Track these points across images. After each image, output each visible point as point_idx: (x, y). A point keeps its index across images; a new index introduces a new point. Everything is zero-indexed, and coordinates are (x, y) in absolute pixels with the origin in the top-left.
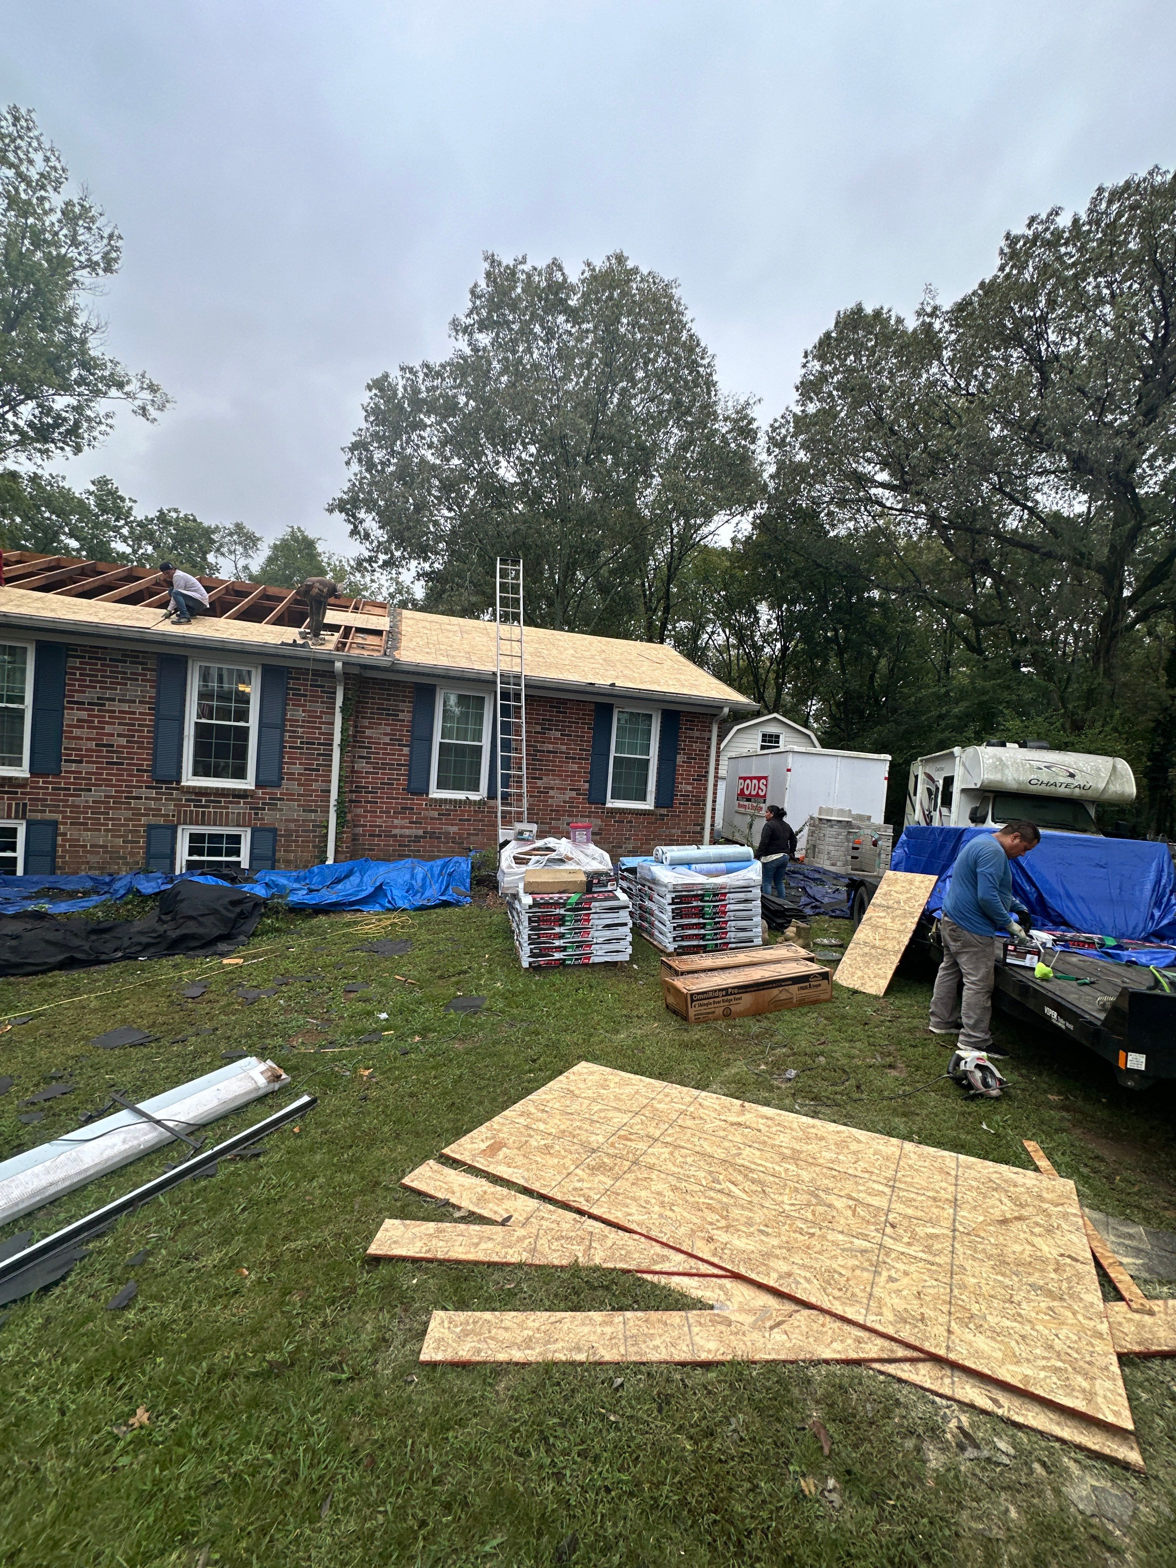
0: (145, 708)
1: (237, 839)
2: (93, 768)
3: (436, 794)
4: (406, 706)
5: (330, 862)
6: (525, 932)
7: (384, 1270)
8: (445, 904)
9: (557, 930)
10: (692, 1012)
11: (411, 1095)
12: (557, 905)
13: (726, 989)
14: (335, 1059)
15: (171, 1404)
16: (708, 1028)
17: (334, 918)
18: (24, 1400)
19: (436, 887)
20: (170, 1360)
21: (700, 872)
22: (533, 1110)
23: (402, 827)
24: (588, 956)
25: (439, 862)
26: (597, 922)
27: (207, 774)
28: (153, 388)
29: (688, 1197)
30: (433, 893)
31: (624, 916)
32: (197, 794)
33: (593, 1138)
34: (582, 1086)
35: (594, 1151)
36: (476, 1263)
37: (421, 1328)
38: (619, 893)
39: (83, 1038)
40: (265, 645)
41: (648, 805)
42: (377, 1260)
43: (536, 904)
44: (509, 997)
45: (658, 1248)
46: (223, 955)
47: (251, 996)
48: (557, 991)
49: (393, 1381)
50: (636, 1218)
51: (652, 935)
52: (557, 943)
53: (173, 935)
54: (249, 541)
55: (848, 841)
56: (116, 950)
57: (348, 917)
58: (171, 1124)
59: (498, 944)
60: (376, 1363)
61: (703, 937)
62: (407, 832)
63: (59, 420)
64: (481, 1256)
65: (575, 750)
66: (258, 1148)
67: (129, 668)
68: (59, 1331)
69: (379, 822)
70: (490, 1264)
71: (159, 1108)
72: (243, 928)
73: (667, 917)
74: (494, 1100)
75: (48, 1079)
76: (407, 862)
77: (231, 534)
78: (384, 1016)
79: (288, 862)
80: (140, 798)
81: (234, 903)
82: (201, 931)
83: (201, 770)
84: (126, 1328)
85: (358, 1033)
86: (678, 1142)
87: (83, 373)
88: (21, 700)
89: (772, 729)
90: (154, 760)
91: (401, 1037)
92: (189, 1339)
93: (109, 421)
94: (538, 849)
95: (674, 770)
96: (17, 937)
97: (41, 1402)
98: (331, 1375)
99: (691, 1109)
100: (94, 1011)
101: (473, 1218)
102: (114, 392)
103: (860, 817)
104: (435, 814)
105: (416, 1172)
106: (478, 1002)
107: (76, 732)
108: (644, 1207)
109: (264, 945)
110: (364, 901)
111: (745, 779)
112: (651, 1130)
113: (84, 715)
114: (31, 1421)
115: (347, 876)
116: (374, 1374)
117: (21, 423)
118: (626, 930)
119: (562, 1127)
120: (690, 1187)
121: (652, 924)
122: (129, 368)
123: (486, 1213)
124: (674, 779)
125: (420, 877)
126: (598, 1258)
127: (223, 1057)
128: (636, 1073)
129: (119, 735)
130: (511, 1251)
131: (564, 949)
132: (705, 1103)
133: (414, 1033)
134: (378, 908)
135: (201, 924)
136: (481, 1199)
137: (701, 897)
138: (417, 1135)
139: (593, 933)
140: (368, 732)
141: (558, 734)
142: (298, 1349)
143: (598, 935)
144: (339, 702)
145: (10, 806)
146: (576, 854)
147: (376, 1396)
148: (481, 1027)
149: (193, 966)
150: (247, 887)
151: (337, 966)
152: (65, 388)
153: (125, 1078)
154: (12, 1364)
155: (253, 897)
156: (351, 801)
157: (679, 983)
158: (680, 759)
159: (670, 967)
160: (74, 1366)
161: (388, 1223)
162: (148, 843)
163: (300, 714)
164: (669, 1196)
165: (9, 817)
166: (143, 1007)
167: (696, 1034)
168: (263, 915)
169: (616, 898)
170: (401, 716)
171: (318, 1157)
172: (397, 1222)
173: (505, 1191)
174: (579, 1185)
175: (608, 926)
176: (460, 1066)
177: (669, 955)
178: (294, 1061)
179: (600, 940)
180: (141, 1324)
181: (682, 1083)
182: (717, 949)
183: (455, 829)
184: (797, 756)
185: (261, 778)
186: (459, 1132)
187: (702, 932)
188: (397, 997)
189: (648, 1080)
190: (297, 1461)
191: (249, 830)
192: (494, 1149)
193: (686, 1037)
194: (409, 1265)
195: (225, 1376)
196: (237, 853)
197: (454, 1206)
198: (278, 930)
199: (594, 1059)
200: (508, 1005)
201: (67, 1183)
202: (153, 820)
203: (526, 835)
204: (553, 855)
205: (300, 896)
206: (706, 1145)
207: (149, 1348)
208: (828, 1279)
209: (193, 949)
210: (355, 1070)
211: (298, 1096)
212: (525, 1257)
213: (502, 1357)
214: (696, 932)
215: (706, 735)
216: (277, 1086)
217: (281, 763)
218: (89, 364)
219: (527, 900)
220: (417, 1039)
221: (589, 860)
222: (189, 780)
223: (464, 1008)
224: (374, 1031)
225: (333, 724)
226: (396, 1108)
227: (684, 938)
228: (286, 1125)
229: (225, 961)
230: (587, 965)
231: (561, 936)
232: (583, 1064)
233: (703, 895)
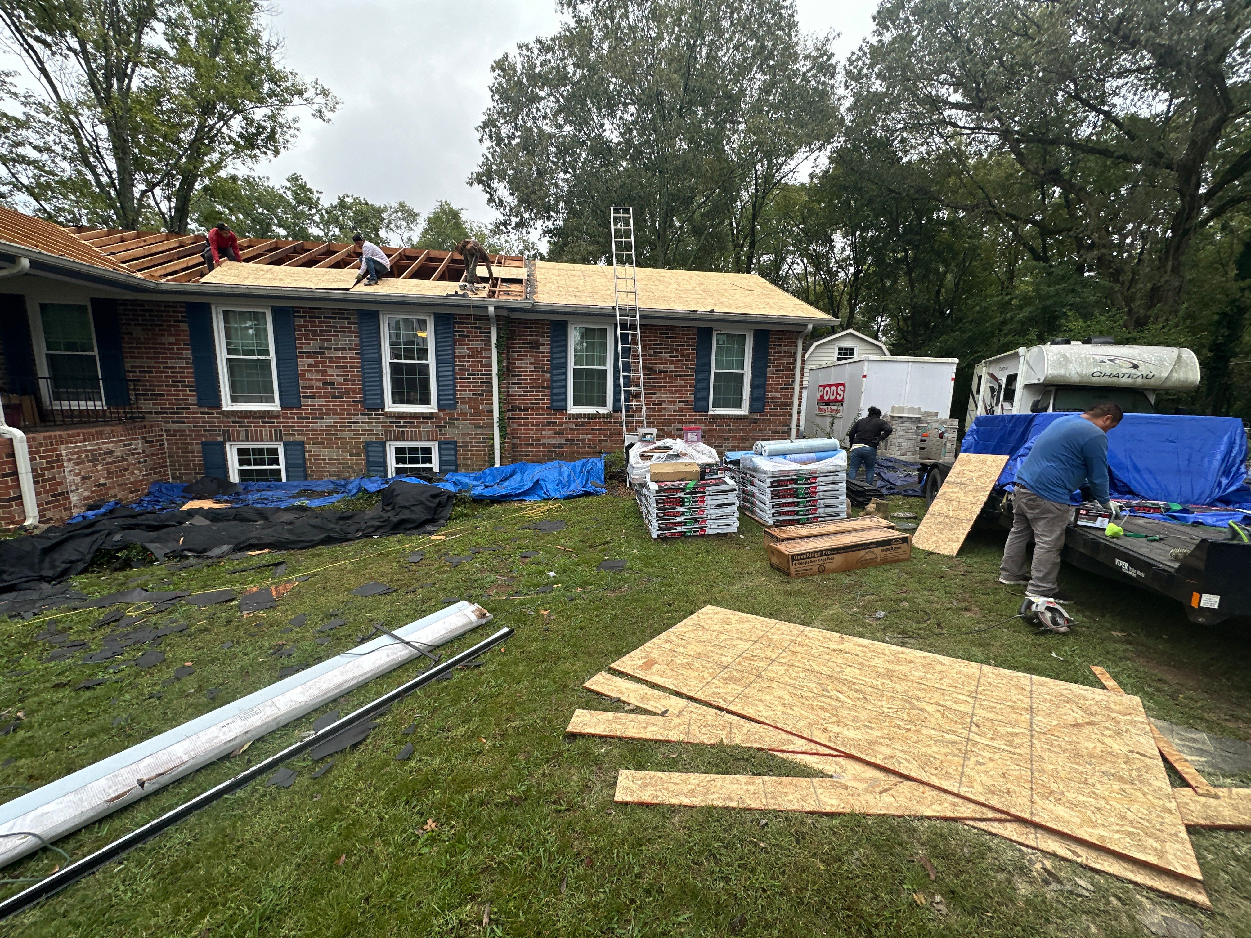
0: (352, 354)
1: (428, 451)
2: (322, 401)
3: (573, 409)
4: (545, 340)
5: (497, 465)
6: (654, 511)
7: (580, 742)
8: (587, 494)
9: (679, 509)
10: (793, 569)
11: (581, 628)
12: (678, 489)
13: (821, 551)
14: (522, 603)
15: (449, 819)
16: (807, 581)
17: (505, 506)
18: (355, 811)
19: (578, 481)
20: (444, 792)
21: (794, 461)
22: (674, 639)
23: (549, 437)
24: (704, 529)
25: (580, 463)
26: (710, 502)
27: (402, 402)
28: (325, 93)
29: (804, 701)
30: (576, 486)
31: (732, 497)
32: (397, 418)
33: (724, 658)
34: (710, 622)
35: (725, 667)
36: (647, 740)
37: (612, 780)
38: (727, 479)
39: (346, 590)
40: (434, 297)
41: (744, 411)
42: (573, 736)
43: (661, 490)
44: (645, 560)
45: (784, 735)
46: (431, 533)
47: (455, 560)
48: (682, 554)
49: (598, 812)
50: (764, 713)
51: (754, 513)
52: (679, 519)
53: (395, 519)
54: (411, 217)
55: (917, 434)
56: (357, 531)
57: (516, 505)
58: (417, 645)
59: (631, 522)
60: (583, 801)
61: (797, 513)
62: (553, 440)
63: (260, 129)
64: (649, 736)
65: (682, 368)
66: (477, 662)
67: (337, 323)
68: (369, 771)
69: (531, 433)
70: (656, 741)
71: (407, 635)
72: (442, 514)
73: (767, 497)
74: (643, 632)
75: (329, 616)
76: (556, 463)
77: (396, 212)
78: (552, 574)
79: (466, 466)
80: (358, 422)
81: (434, 496)
82: (413, 516)
83: (398, 399)
84: (411, 772)
85: (535, 586)
86: (791, 663)
87: (273, 86)
88: (267, 353)
89: (848, 343)
90: (364, 393)
91: (567, 589)
92: (453, 780)
93: (296, 125)
94: (658, 448)
95: (766, 381)
96: (291, 523)
97: (366, 812)
98: (554, 807)
99: (799, 639)
100: (350, 572)
101: (638, 710)
102: (296, 100)
103: (928, 414)
104: (573, 426)
105: (593, 679)
106: (620, 564)
107: (308, 375)
108: (770, 706)
109: (458, 526)
110: (526, 493)
111: (824, 386)
112: (769, 654)
113: (311, 361)
114: (361, 824)
115: (511, 476)
116: (583, 808)
117: (234, 135)
118: (734, 508)
119: (698, 651)
120: (804, 694)
121: (753, 504)
122: (306, 78)
123: (648, 708)
124: (765, 388)
125: (566, 474)
126: (738, 740)
127: (443, 602)
128: (752, 613)
129: (338, 376)
130: (671, 733)
131: (685, 524)
132: (810, 635)
133: (576, 586)
134: (536, 498)
135: (412, 512)
136: (643, 698)
137: (795, 482)
138: (590, 655)
139: (707, 511)
140: (518, 363)
141: (668, 356)
142: (528, 789)
143: (711, 513)
144: (494, 340)
145: (271, 432)
146: (689, 451)
147: (587, 821)
148: (626, 581)
149: (411, 541)
150: (441, 485)
151: (511, 539)
152: (261, 101)
153: (380, 615)
154: (343, 790)
155: (446, 492)
156: (509, 418)
157: (781, 547)
158: (770, 371)
159: (772, 536)
160: (382, 793)
161: (578, 712)
162: (367, 455)
163: (466, 352)
164: (789, 699)
165: (271, 440)
166: (382, 569)
167: (797, 585)
168: (454, 505)
169: (725, 483)
170: (542, 348)
171: (521, 668)
172: (585, 711)
173: (661, 693)
174: (717, 690)
175: (719, 506)
176: (614, 608)
177: (769, 527)
178: (492, 605)
179: (713, 516)
180: (420, 769)
181: (789, 621)
182: (808, 522)
183: (588, 437)
184: (871, 363)
185: (442, 403)
186: (621, 654)
187: (796, 508)
188: (560, 561)
189: (762, 618)
190: (540, 857)
191: (437, 443)
192: (649, 664)
193: (789, 587)
194: (597, 740)
195: (481, 803)
196: (430, 461)
197: (624, 702)
198: (466, 515)
199: (718, 603)
200: (645, 566)
201: (355, 681)
202: (368, 438)
203: (648, 437)
204: (671, 452)
205: (479, 491)
206: (813, 664)
207: (429, 784)
208: (925, 761)
209: (409, 529)
210: (537, 611)
211: (499, 628)
212: (682, 737)
213: (674, 801)
214: (791, 509)
215: (792, 350)
216: (484, 621)
217: (455, 391)
218: (275, 78)
219: (654, 487)
220: (579, 590)
221: (700, 455)
222: (390, 407)
223: (611, 568)
224: (547, 584)
225: (490, 358)
226: (572, 637)
227: (781, 514)
228: (495, 647)
229: (433, 538)
230: (703, 536)
231: (682, 514)
232: (709, 607)
233: (797, 480)
